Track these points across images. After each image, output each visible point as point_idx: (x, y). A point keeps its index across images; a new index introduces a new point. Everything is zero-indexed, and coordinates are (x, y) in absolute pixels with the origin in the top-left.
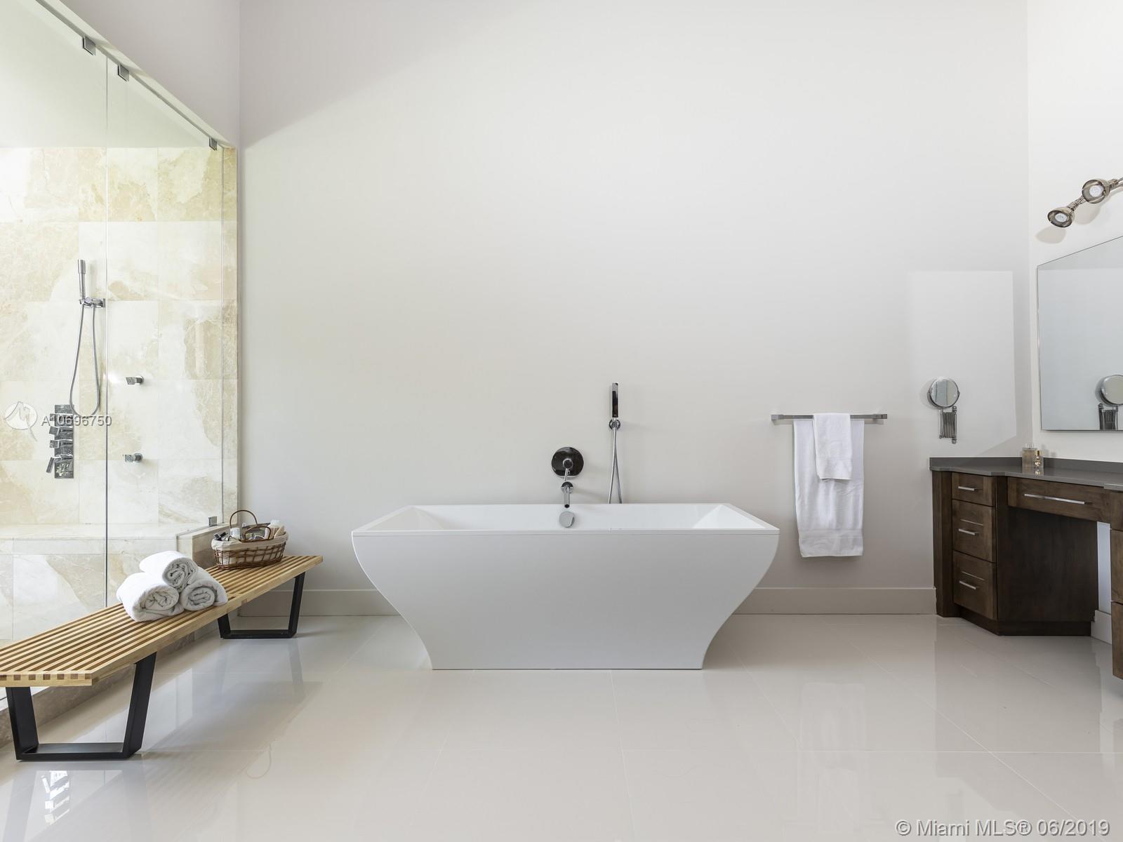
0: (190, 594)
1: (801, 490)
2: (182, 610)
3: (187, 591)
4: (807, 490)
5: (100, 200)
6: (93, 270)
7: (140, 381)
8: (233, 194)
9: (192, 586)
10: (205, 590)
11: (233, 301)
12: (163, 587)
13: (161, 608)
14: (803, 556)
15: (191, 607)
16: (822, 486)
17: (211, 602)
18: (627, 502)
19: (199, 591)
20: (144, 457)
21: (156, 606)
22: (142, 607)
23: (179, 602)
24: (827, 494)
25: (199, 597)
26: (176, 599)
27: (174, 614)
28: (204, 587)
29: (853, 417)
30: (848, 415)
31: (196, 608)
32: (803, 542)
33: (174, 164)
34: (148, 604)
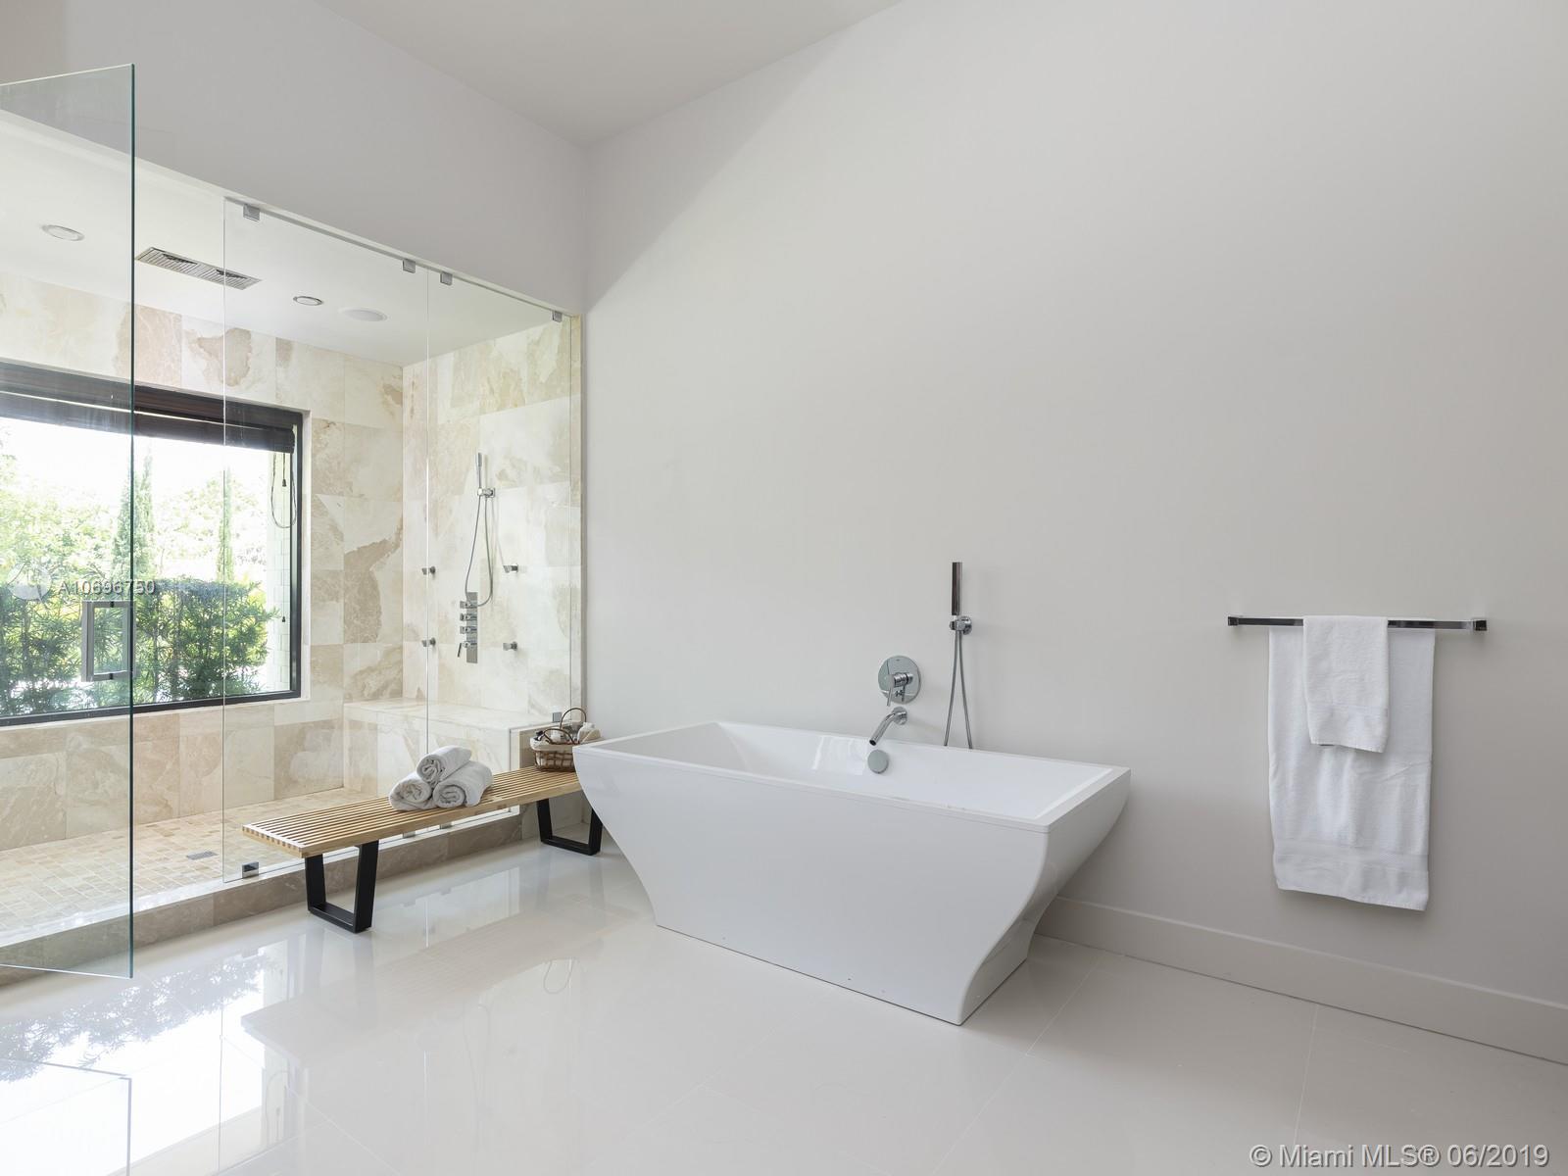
0: (440, 791)
1: (1280, 760)
2: (433, 806)
3: (437, 788)
4: (1292, 763)
5: (492, 391)
6: (486, 459)
7: (515, 568)
8: (577, 365)
9: (443, 783)
10: (456, 789)
11: (577, 483)
12: (416, 781)
13: (413, 800)
14: (1280, 887)
15: (441, 805)
16: (1327, 761)
17: (460, 802)
18: (981, 748)
19: (449, 790)
20: (519, 646)
21: (411, 799)
22: (399, 796)
23: (431, 796)
24: (1337, 773)
25: (450, 795)
26: (426, 794)
27: (426, 807)
28: (453, 786)
29: (1391, 623)
30: (1383, 621)
31: (446, 805)
32: (1282, 860)
33: (538, 343)
34: (405, 795)
